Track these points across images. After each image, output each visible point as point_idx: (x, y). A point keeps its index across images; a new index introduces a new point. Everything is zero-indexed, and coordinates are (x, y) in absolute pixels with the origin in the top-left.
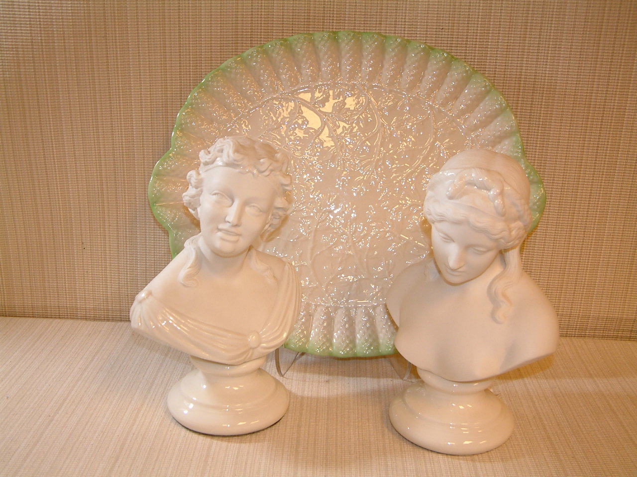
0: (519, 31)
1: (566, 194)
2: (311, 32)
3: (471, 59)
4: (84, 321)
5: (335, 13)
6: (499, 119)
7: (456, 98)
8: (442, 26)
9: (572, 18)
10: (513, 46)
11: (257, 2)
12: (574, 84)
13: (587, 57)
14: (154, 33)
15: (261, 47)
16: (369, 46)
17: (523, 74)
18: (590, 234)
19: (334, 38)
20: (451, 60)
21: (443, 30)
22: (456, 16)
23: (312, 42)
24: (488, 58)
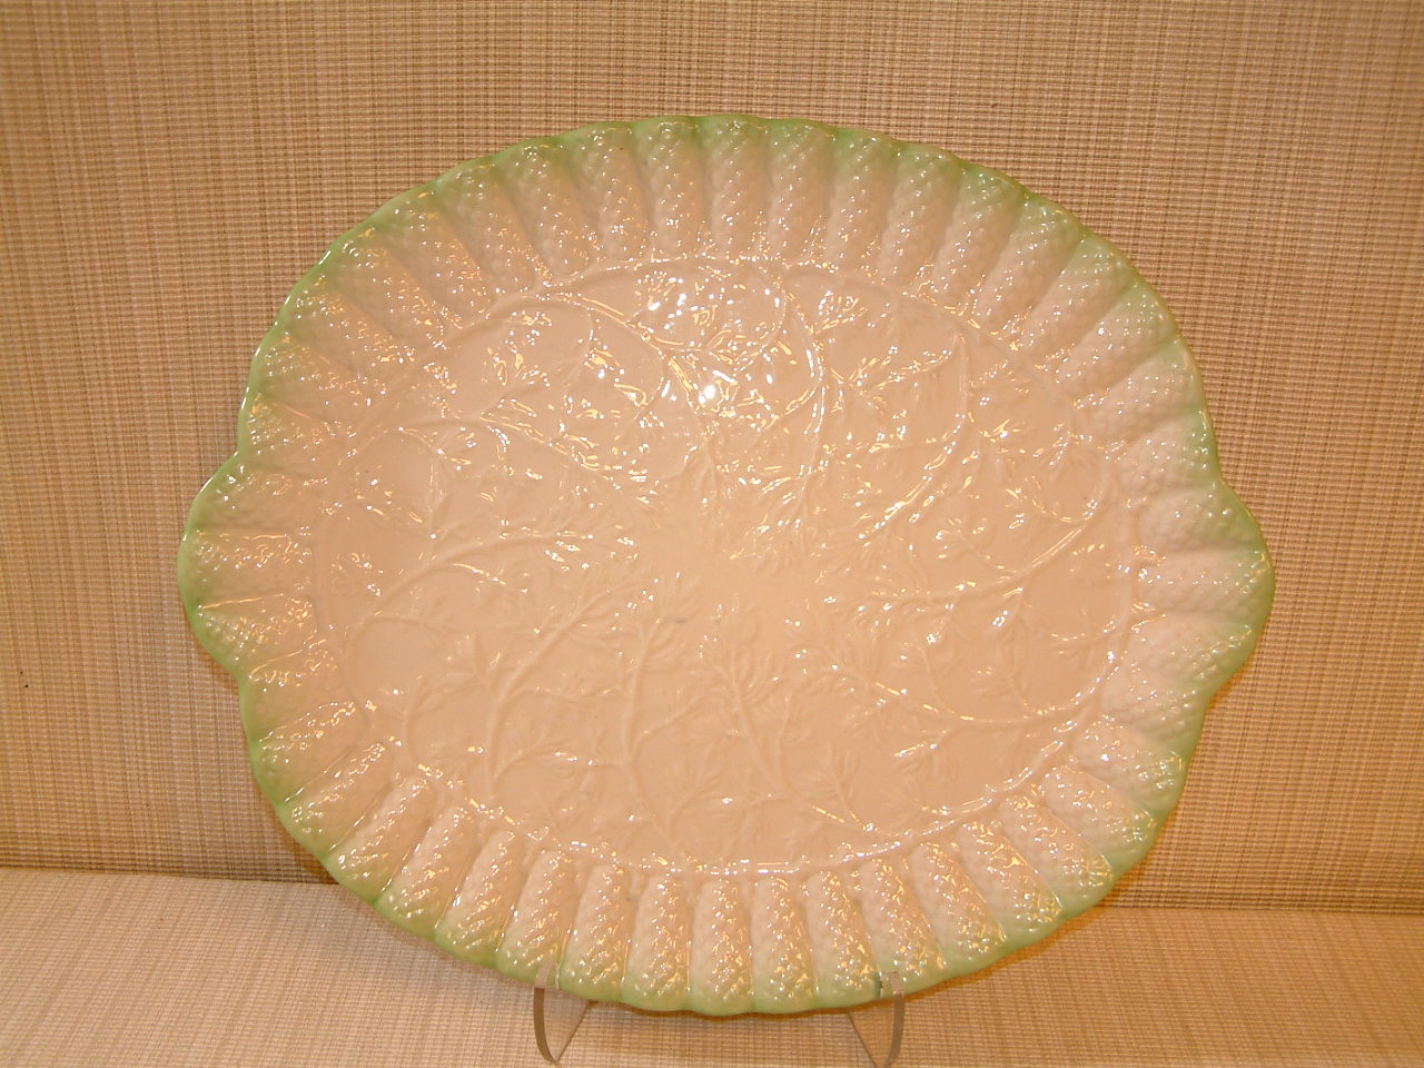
0: (1206, 114)
1: (1319, 550)
2: (627, 120)
3: (1073, 188)
4: (34, 874)
5: (694, 58)
6: (1150, 364)
7: (1033, 303)
8: (995, 97)
9: (1357, 81)
10: (1189, 153)
11: (473, 4)
12: (1353, 259)
13: (1394, 186)
14: (182, 120)
15: (486, 161)
16: (790, 161)
17: (1214, 230)
18: (1378, 652)
19: (693, 135)
20: (1017, 197)
21: (997, 110)
22: (1033, 70)
23: (628, 144)
24: (1120, 186)
